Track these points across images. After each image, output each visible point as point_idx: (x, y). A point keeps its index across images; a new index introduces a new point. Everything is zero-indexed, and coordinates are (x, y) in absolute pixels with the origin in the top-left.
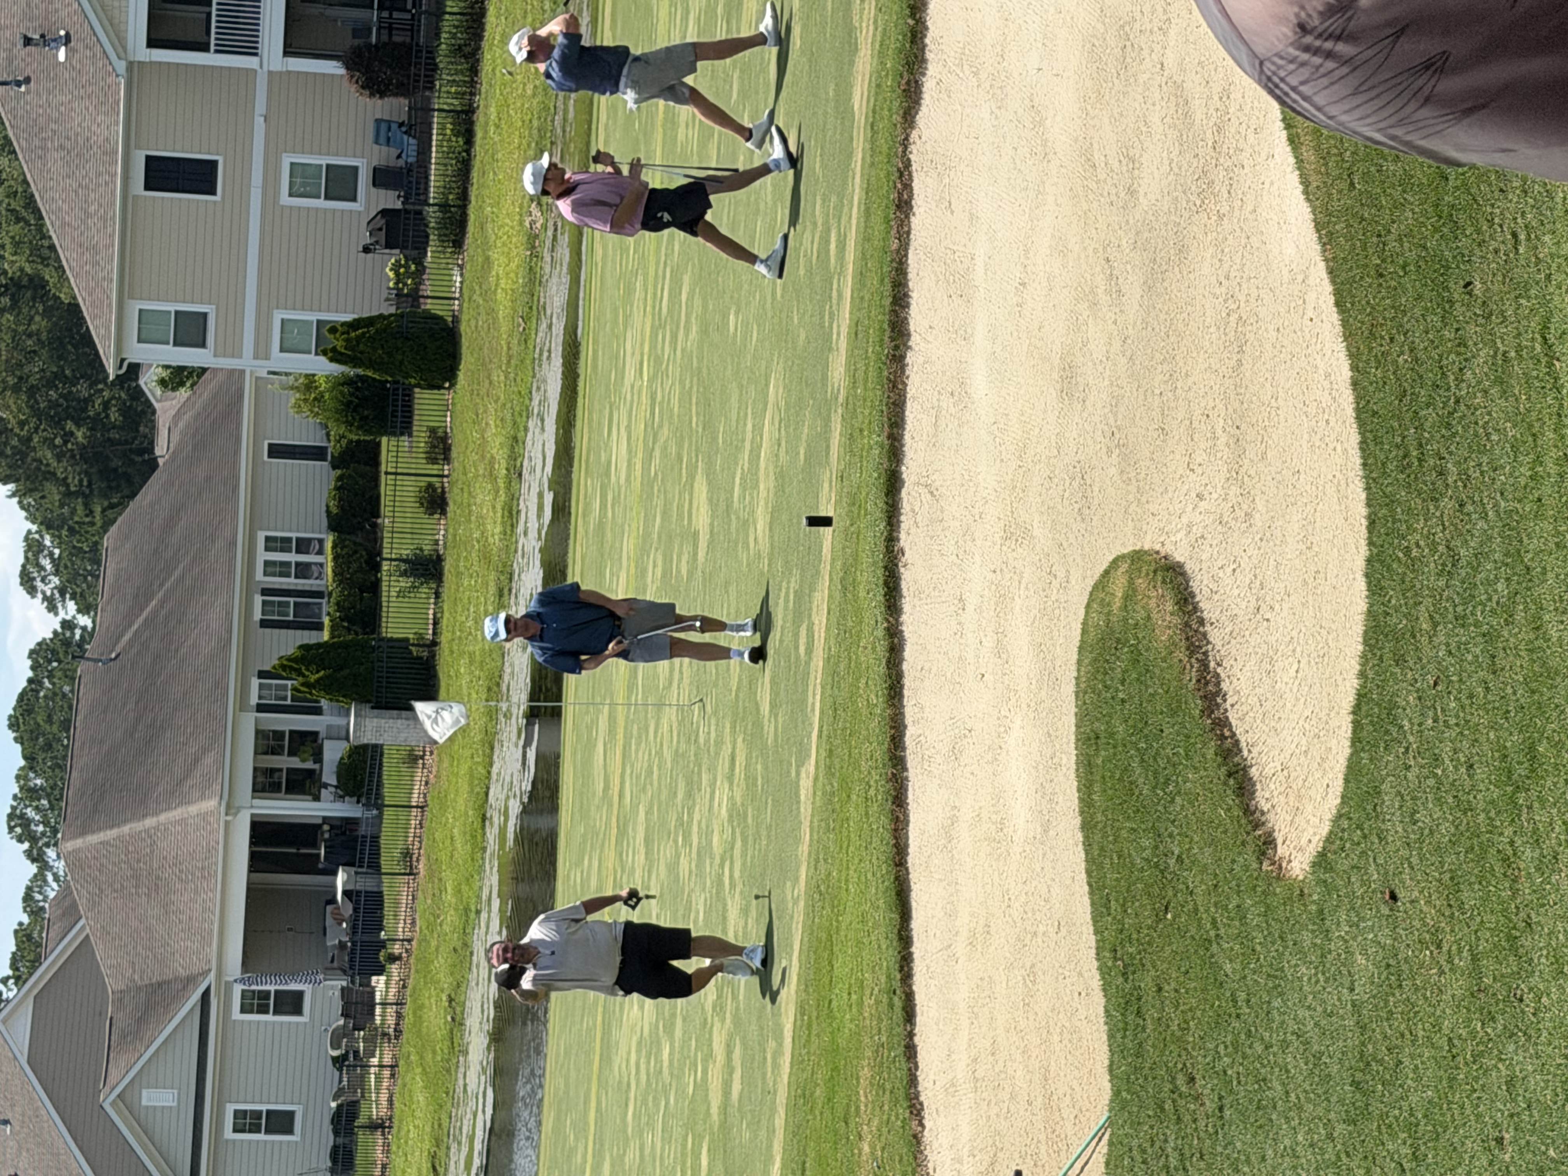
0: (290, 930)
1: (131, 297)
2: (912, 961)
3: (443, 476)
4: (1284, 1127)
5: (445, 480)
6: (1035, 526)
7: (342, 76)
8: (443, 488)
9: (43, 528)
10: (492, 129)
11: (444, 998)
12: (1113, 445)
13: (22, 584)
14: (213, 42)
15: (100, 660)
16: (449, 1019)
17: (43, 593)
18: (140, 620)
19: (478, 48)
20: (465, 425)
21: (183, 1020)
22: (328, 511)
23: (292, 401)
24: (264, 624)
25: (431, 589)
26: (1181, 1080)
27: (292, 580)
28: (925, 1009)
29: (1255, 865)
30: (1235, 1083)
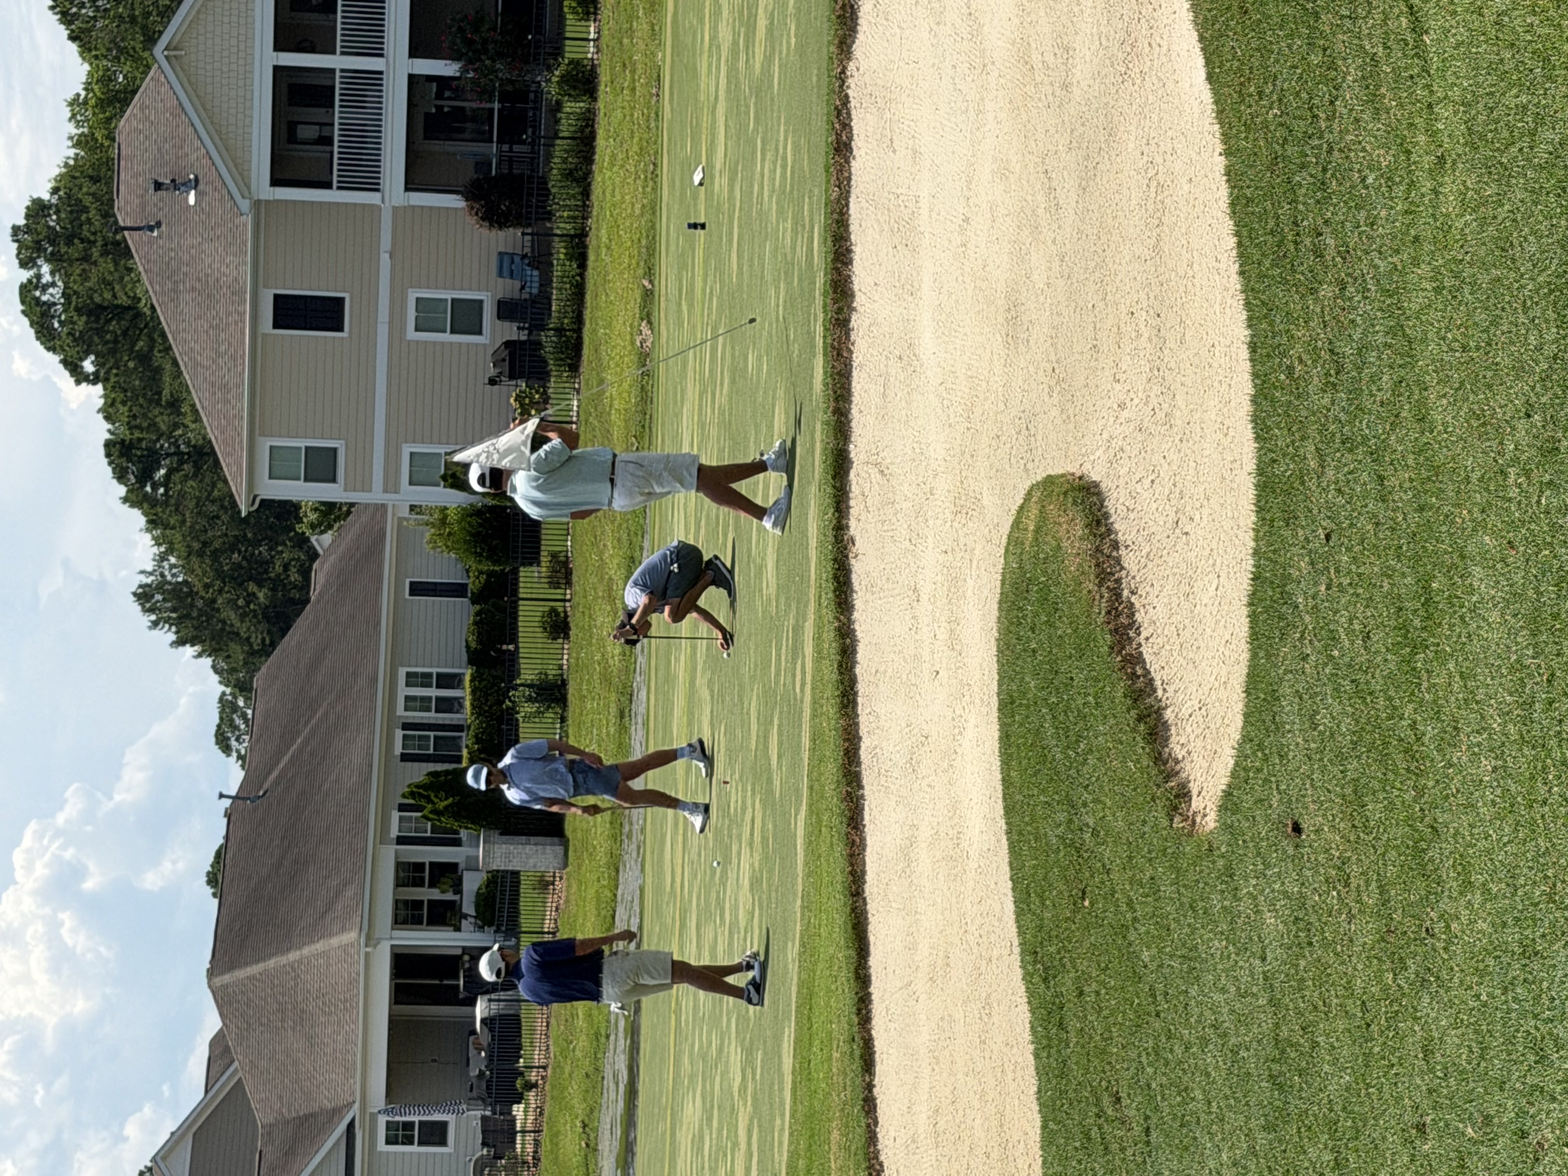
0: (433, 1060)
1: (262, 434)
2: (870, 1002)
3: (564, 601)
4: (1209, 1145)
5: (568, 604)
6: (984, 495)
7: (462, 209)
8: (565, 612)
9: (237, 691)
10: (604, 250)
11: (579, 1124)
12: (1053, 383)
13: (217, 743)
14: (335, 179)
15: (249, 799)
16: (584, 1145)
17: (238, 751)
18: (286, 758)
19: (589, 172)
20: (585, 547)
21: (329, 1152)
22: (468, 647)
23: (427, 536)
24: (405, 758)
25: (556, 713)
26: (1106, 1101)
27: (432, 714)
28: (885, 1056)
29: (1165, 823)
30: (1159, 1098)
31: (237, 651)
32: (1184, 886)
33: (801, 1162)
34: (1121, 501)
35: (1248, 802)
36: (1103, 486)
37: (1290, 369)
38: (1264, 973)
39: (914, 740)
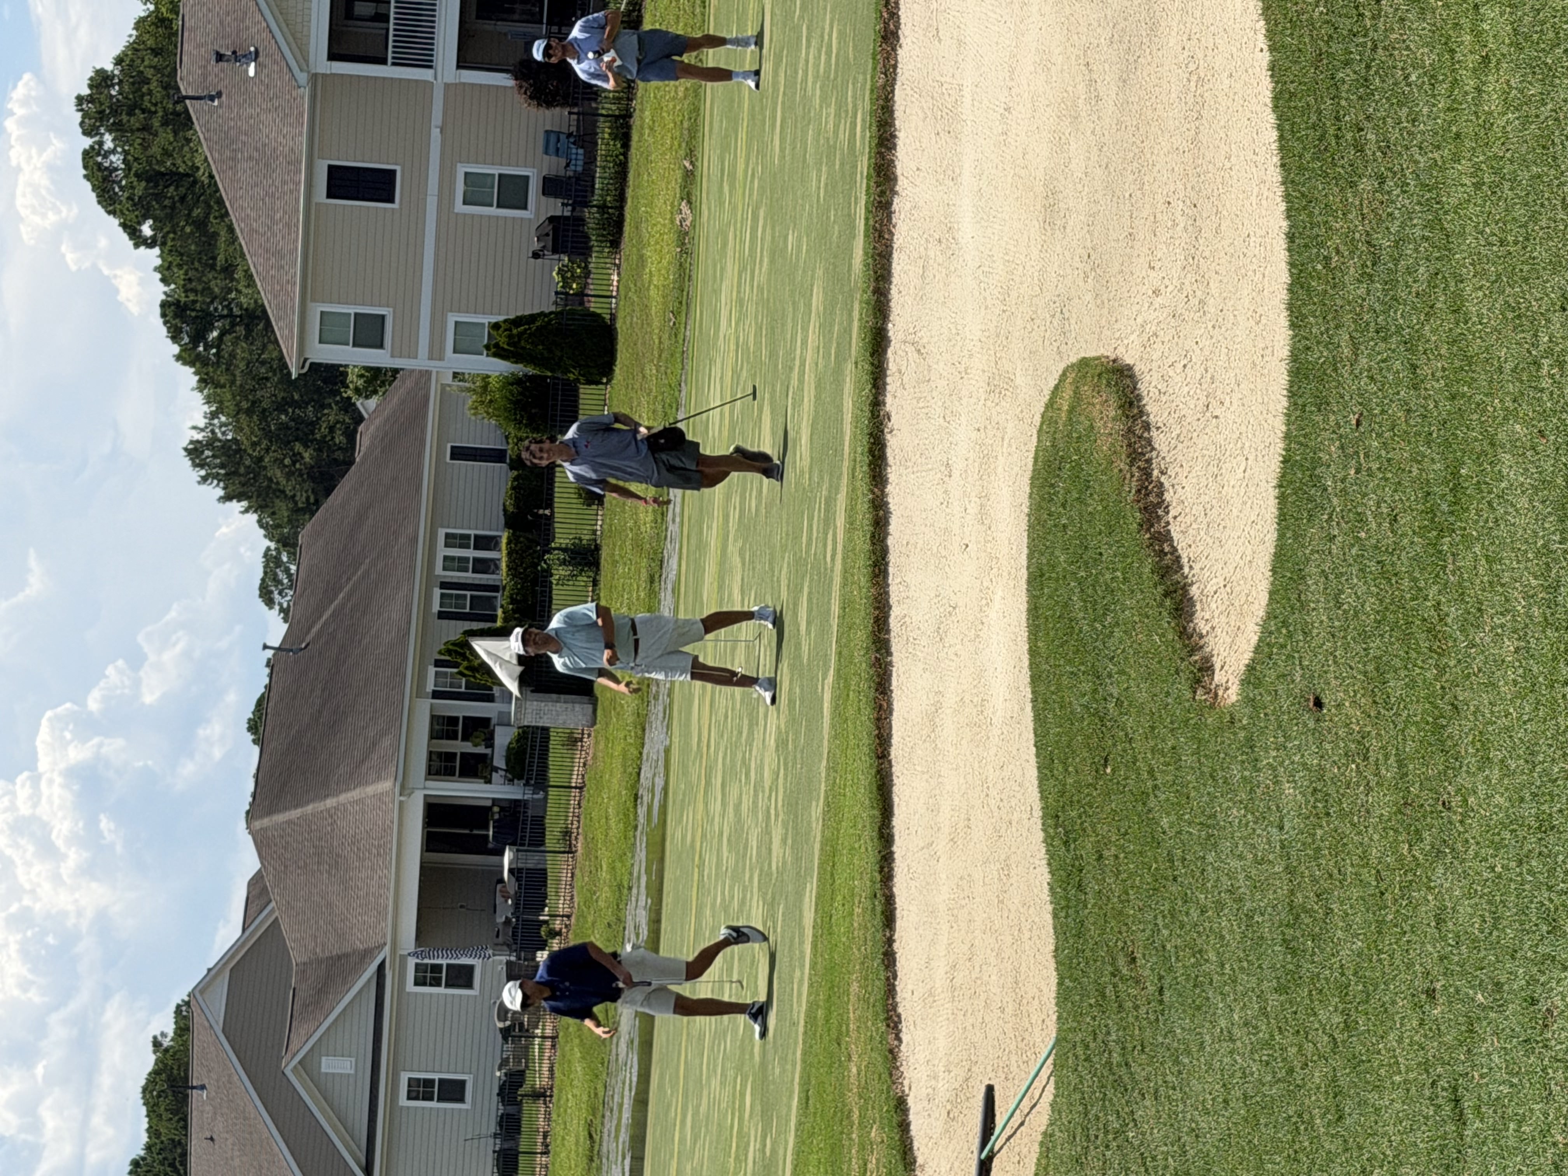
0: (462, 907)
1: (313, 300)
7: (512, 88)
10: (647, 131)
14: (390, 55)
21: (360, 992)
22: (505, 510)
23: (470, 402)
24: (442, 615)
25: (589, 577)
26: (1121, 961)
27: (470, 574)
28: (905, 913)
29: (1188, 695)
30: (1173, 959)
31: (283, 508)
32: (1206, 756)
33: (819, 1012)
34: (1153, 384)
35: (1271, 676)
36: (1136, 369)
37: (1327, 259)
38: (1281, 841)
39: (942, 610)
